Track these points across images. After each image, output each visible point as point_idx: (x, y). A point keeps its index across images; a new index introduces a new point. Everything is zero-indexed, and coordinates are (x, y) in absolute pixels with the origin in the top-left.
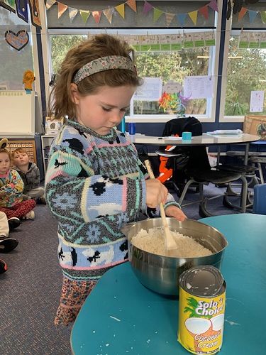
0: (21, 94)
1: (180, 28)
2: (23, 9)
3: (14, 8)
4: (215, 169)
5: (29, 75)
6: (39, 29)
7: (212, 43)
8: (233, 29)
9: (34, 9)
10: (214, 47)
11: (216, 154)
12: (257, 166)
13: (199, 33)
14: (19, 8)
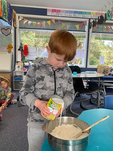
0: (6, 54)
1: (72, 31)
2: (11, 21)
3: (7, 20)
4: (86, 88)
5: (10, 46)
6: (15, 28)
7: (84, 37)
8: (92, 32)
9: (15, 21)
10: (85, 39)
11: (86, 81)
12: (103, 87)
13: (80, 33)
14: (9, 20)
